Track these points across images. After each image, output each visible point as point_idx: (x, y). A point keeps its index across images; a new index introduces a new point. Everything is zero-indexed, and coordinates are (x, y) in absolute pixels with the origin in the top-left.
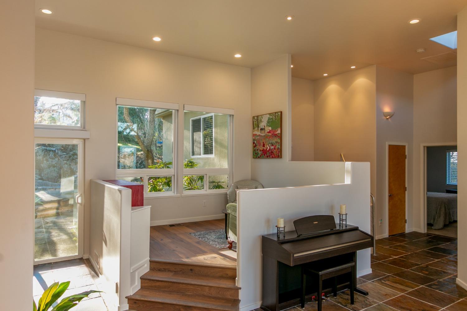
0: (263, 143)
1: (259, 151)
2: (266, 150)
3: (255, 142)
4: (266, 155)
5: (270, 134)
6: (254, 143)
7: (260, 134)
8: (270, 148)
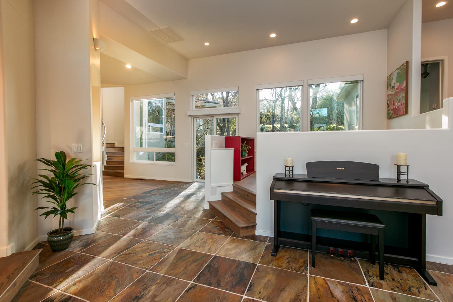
0: (394, 101)
1: (391, 110)
2: (395, 108)
3: (388, 102)
4: (395, 114)
5: (398, 90)
6: (388, 104)
7: (391, 93)
8: (398, 105)
